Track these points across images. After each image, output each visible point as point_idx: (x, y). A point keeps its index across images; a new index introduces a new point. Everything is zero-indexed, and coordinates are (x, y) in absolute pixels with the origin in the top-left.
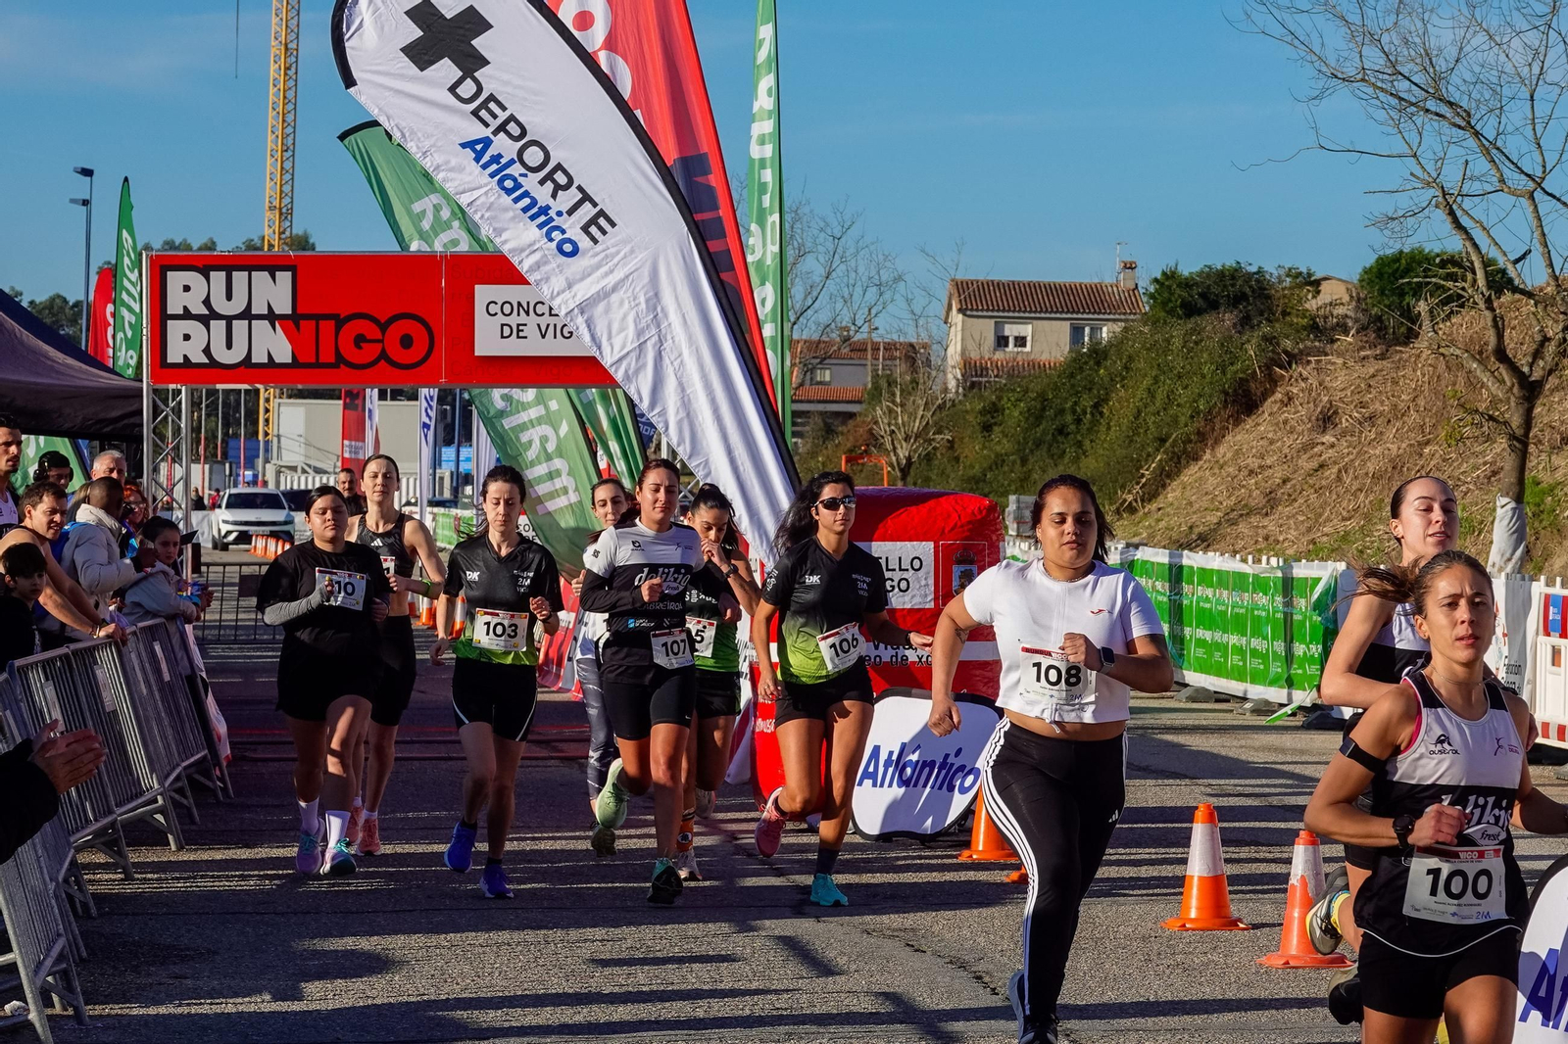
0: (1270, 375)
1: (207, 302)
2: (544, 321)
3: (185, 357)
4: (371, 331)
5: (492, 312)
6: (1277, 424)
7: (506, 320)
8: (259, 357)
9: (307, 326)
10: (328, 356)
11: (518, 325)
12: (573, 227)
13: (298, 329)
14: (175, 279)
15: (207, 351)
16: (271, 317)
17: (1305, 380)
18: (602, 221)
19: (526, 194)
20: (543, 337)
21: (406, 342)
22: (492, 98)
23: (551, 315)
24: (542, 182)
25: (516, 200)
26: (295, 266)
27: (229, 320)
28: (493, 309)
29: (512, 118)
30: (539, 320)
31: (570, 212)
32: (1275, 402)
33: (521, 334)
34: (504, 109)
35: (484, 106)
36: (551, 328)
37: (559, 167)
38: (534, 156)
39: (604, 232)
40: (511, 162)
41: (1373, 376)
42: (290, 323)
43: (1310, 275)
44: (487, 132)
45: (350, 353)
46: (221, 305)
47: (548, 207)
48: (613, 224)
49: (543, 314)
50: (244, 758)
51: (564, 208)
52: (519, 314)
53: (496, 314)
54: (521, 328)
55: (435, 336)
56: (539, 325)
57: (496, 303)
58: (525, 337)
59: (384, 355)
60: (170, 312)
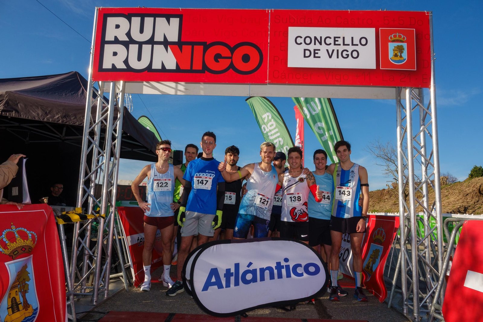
1: (128, 34)
2: (331, 48)
3: (113, 65)
4: (225, 51)
7: (307, 47)
8: (156, 65)
9: (187, 49)
10: (198, 66)
11: (315, 50)
13: (181, 51)
14: (111, 22)
15: (126, 62)
16: (166, 43)
20: (330, 57)
21: (246, 58)
23: (335, 44)
26: (182, 15)
27: (140, 44)
30: (328, 47)
33: (316, 55)
36: (335, 52)
42: (176, 47)
45: (212, 65)
46: (136, 36)
49: (330, 44)
52: (315, 44)
53: (301, 43)
54: (316, 52)
55: (264, 55)
56: (327, 50)
57: (301, 37)
58: (319, 57)
59: (232, 66)
60: (107, 39)
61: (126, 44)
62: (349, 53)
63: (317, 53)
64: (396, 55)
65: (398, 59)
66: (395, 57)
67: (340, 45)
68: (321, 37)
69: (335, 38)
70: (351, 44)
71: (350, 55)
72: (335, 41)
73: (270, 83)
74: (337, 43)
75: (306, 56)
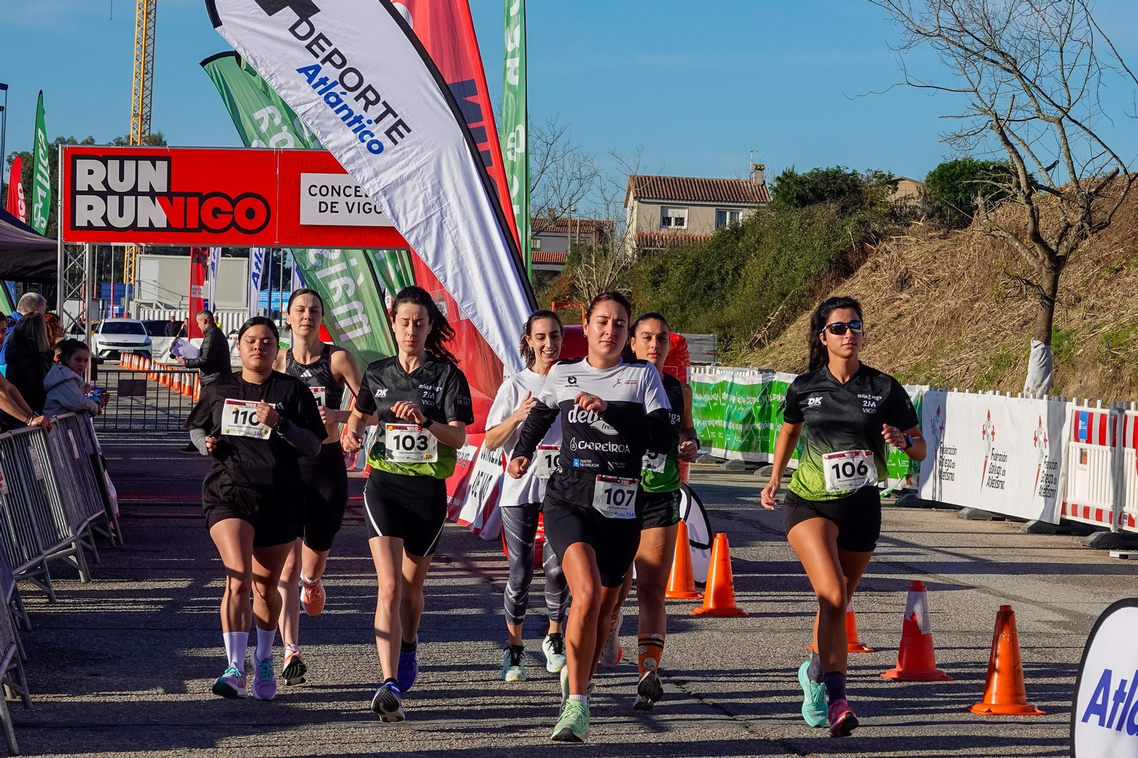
0: (863, 249)
1: (105, 182)
2: (351, 200)
3: (89, 222)
4: (225, 205)
5: (313, 193)
6: (868, 285)
7: (323, 199)
8: (143, 223)
9: (179, 201)
10: (193, 223)
11: (332, 203)
12: (379, 132)
13: (172, 204)
14: (82, 166)
15: (105, 218)
16: (152, 194)
17: (888, 252)
18: (400, 128)
19: (345, 107)
20: (350, 212)
21: (250, 214)
22: (321, 36)
23: (356, 196)
24: (357, 99)
25: (338, 112)
26: (170, 157)
27: (121, 195)
28: (314, 191)
29: (336, 51)
30: (347, 199)
31: (377, 121)
32: (867, 268)
33: (334, 209)
34: (330, 44)
35: (315, 41)
36: (356, 205)
37: (370, 88)
38: (351, 80)
39: (402, 136)
40: (335, 84)
41: (938, 251)
42: (166, 199)
43: (890, 176)
44: (317, 61)
45: (210, 222)
46: (115, 185)
47: (361, 117)
48: (409, 130)
49: (350, 195)
50: (129, 516)
51: (373, 118)
52: (332, 195)
53: (316, 194)
54: (334, 205)
55: (272, 210)
56: (347, 203)
57: (316, 187)
58: (337, 212)
59: (234, 223)
60: (78, 189)
61: (104, 196)
62: (372, 207)
63: (335, 207)
67: (361, 196)
68: (339, 187)
69: (356, 187)
71: (373, 210)
72: (356, 191)
74: (358, 194)
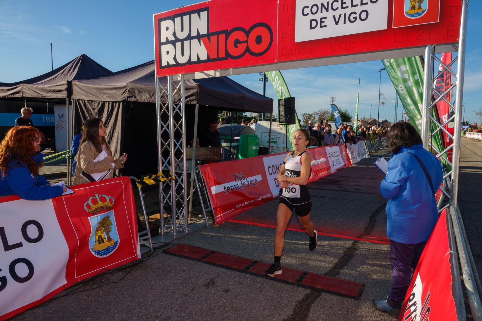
1: (174, 34)
2: (337, 14)
3: (168, 62)
5: (305, 13)
7: (314, 17)
8: (194, 59)
9: (214, 38)
10: (222, 54)
11: (321, 19)
13: (210, 42)
14: (164, 24)
15: (175, 58)
16: (199, 37)
20: (337, 24)
21: (259, 40)
23: (342, 8)
26: (209, 8)
27: (182, 41)
33: (323, 24)
36: (342, 17)
46: (179, 35)
49: (337, 9)
52: (321, 12)
53: (308, 14)
54: (323, 20)
55: (274, 34)
56: (334, 17)
57: (308, 7)
58: (325, 26)
59: (248, 50)
60: (162, 41)
61: (173, 43)
62: (358, 15)
63: (324, 22)
64: (413, 8)
65: (416, 11)
66: (412, 10)
67: (347, 7)
68: (328, 3)
70: (359, 4)
71: (358, 18)
72: (343, 4)
73: (279, 62)
74: (344, 6)
75: (312, 27)
